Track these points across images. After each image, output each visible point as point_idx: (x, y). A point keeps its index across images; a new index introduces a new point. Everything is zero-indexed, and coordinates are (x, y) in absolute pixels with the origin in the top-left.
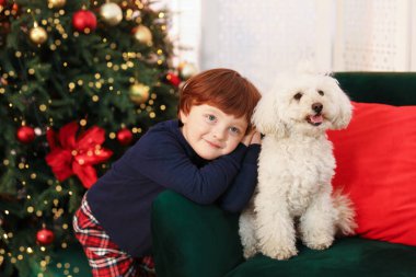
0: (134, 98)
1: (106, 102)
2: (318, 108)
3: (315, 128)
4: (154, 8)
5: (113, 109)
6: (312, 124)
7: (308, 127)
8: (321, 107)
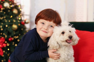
0: (13, 29)
1: (5, 30)
2: (71, 37)
3: (69, 44)
4: (18, 4)
5: (7, 32)
6: (68, 43)
7: (67, 44)
8: (72, 37)
